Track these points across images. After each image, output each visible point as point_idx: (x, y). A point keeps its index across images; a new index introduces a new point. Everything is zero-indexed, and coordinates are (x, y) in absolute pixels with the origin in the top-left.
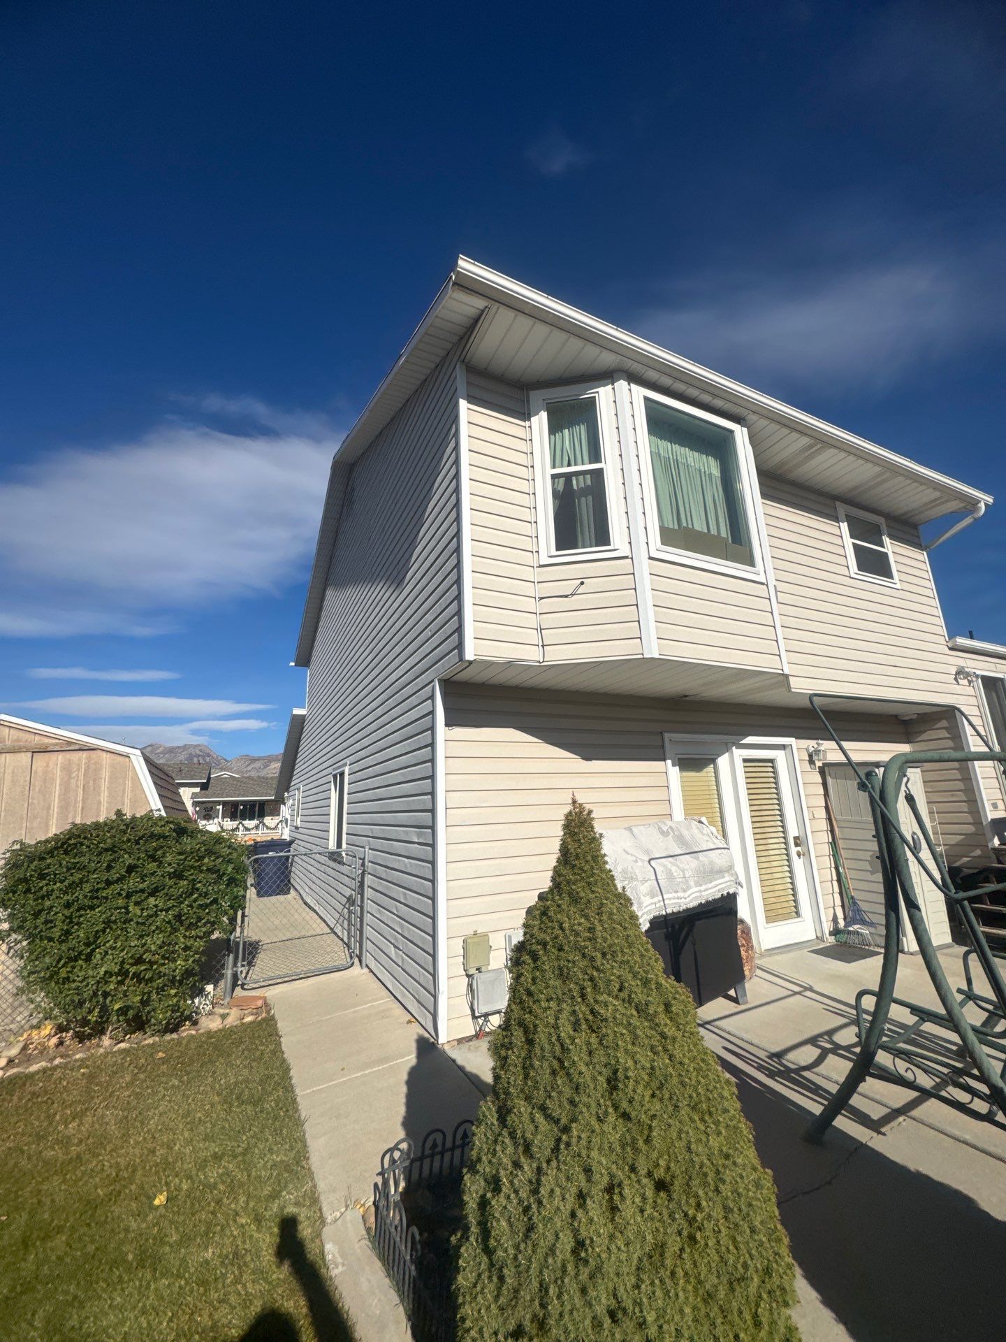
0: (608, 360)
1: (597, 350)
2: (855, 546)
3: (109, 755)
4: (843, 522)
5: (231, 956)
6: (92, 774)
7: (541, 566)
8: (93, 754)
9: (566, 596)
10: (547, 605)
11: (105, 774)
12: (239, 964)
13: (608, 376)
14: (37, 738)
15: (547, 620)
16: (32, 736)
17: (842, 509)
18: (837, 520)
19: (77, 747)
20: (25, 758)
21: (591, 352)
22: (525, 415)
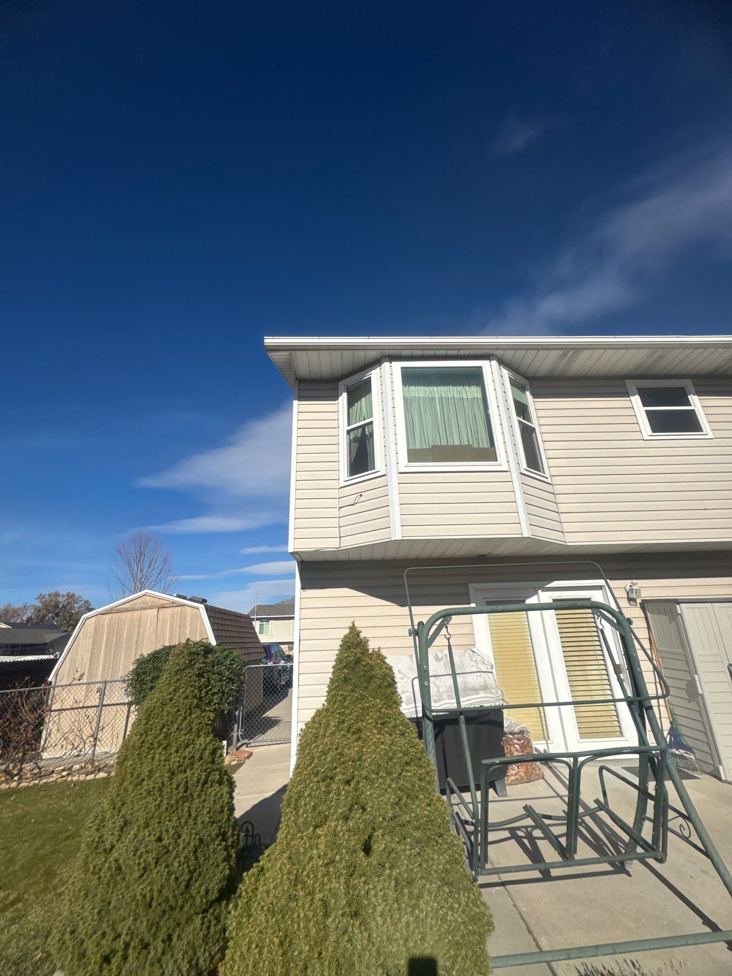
0: (372, 355)
1: (362, 353)
2: (648, 413)
3: (190, 608)
4: (634, 395)
5: (236, 725)
6: (183, 617)
7: (341, 488)
8: (183, 608)
9: (353, 505)
10: (344, 511)
11: (189, 619)
12: (240, 730)
13: (376, 362)
14: (161, 601)
15: (343, 521)
16: (158, 600)
17: (631, 385)
18: (627, 395)
19: (176, 605)
20: (155, 611)
21: (360, 355)
22: (335, 398)
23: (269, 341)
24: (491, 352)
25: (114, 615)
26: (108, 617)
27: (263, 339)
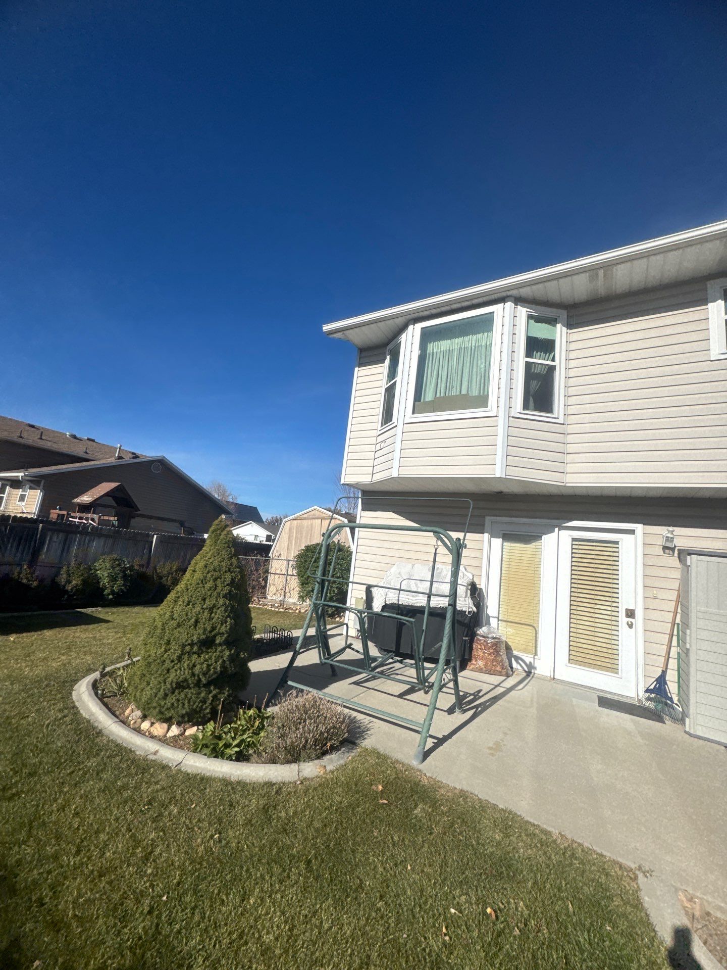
4: (715, 301)
7: (378, 436)
9: (381, 449)
10: (377, 454)
13: (405, 327)
17: (717, 287)
18: (705, 302)
20: (320, 521)
22: (384, 360)
23: (326, 328)
24: (504, 294)
25: (299, 521)
26: (296, 522)
27: (322, 327)
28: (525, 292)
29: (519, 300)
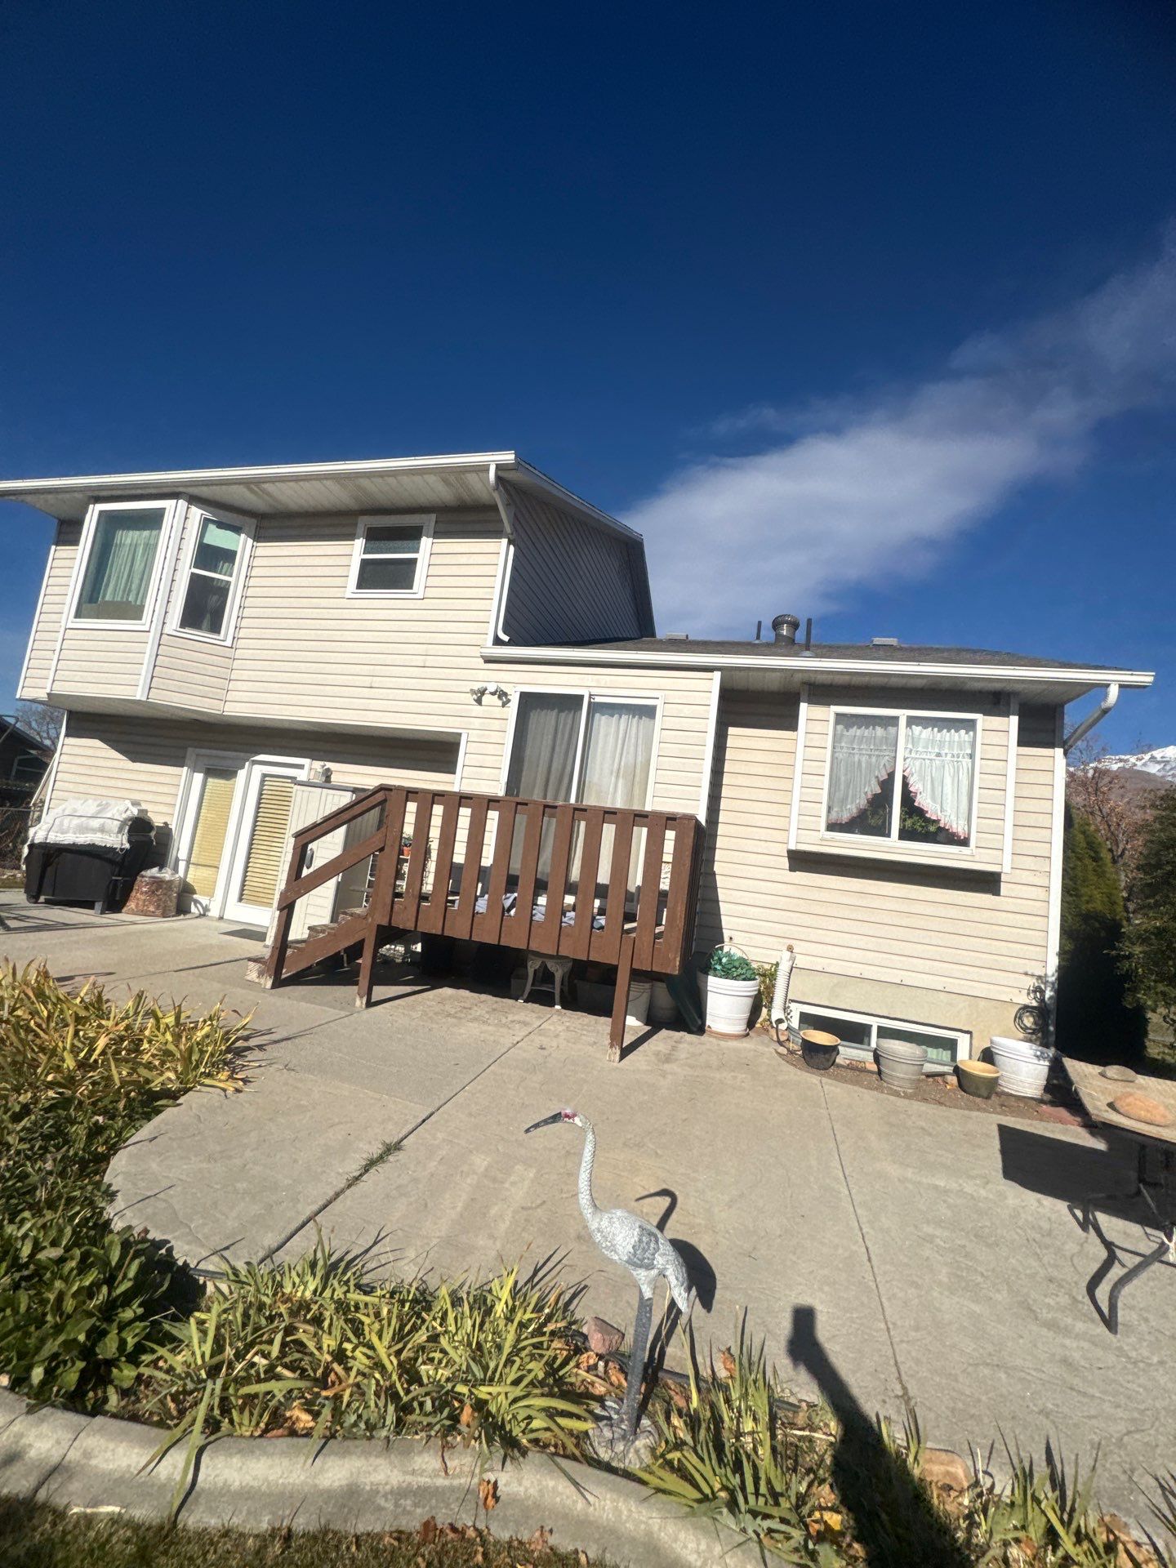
4: (359, 538)
17: (364, 524)
18: (353, 537)
24: (178, 489)
28: (204, 492)
29: (194, 500)
